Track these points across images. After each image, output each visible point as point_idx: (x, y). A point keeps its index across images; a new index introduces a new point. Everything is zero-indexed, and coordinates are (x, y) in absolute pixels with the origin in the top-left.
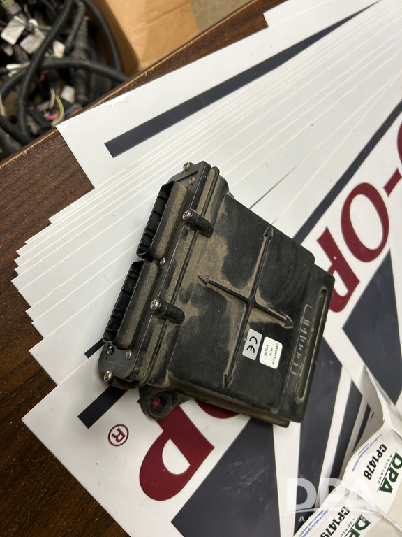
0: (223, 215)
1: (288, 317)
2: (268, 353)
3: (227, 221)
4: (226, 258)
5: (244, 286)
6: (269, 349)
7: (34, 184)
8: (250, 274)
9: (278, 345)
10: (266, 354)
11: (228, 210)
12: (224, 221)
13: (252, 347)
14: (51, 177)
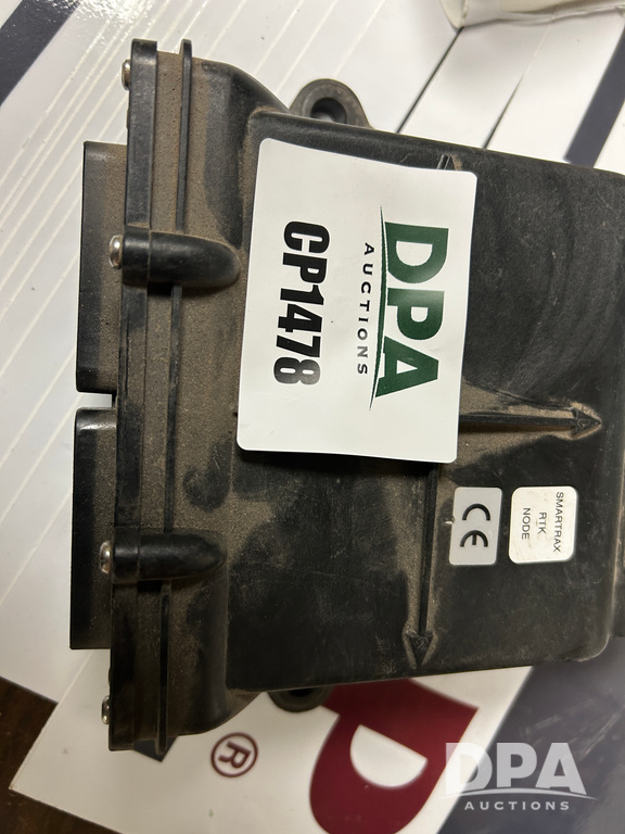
1: (577, 406)
2: (534, 530)
6: (535, 516)
9: (560, 498)
10: (526, 535)
13: (475, 534)
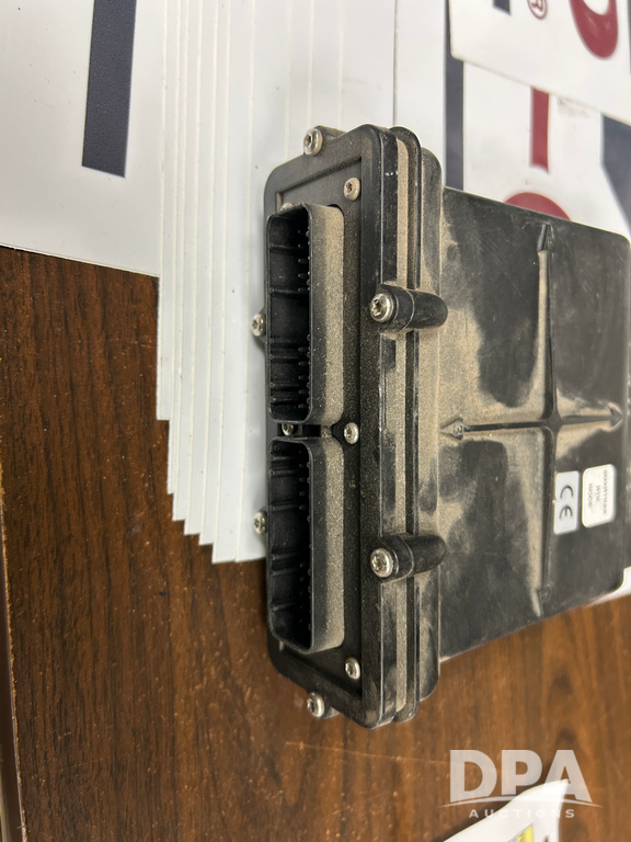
0: (450, 250)
1: (612, 405)
2: (594, 499)
3: (462, 261)
4: (481, 352)
5: (528, 393)
6: (594, 489)
7: (73, 394)
8: (532, 359)
9: (605, 472)
10: (590, 504)
11: (457, 232)
12: (457, 265)
13: (566, 508)
14: (81, 349)
